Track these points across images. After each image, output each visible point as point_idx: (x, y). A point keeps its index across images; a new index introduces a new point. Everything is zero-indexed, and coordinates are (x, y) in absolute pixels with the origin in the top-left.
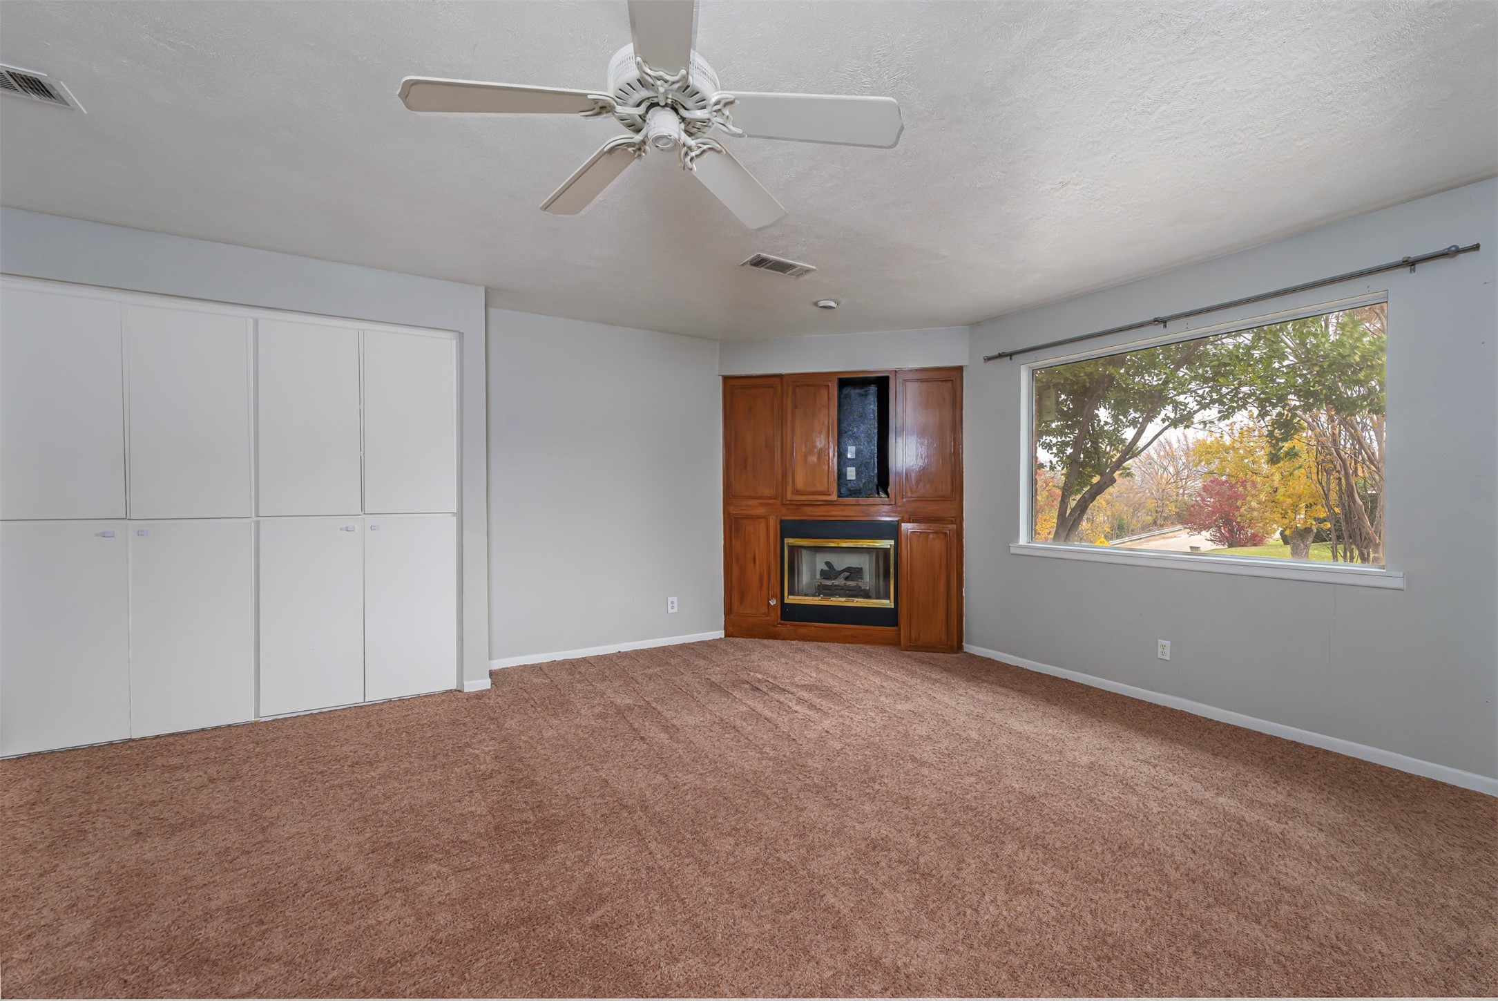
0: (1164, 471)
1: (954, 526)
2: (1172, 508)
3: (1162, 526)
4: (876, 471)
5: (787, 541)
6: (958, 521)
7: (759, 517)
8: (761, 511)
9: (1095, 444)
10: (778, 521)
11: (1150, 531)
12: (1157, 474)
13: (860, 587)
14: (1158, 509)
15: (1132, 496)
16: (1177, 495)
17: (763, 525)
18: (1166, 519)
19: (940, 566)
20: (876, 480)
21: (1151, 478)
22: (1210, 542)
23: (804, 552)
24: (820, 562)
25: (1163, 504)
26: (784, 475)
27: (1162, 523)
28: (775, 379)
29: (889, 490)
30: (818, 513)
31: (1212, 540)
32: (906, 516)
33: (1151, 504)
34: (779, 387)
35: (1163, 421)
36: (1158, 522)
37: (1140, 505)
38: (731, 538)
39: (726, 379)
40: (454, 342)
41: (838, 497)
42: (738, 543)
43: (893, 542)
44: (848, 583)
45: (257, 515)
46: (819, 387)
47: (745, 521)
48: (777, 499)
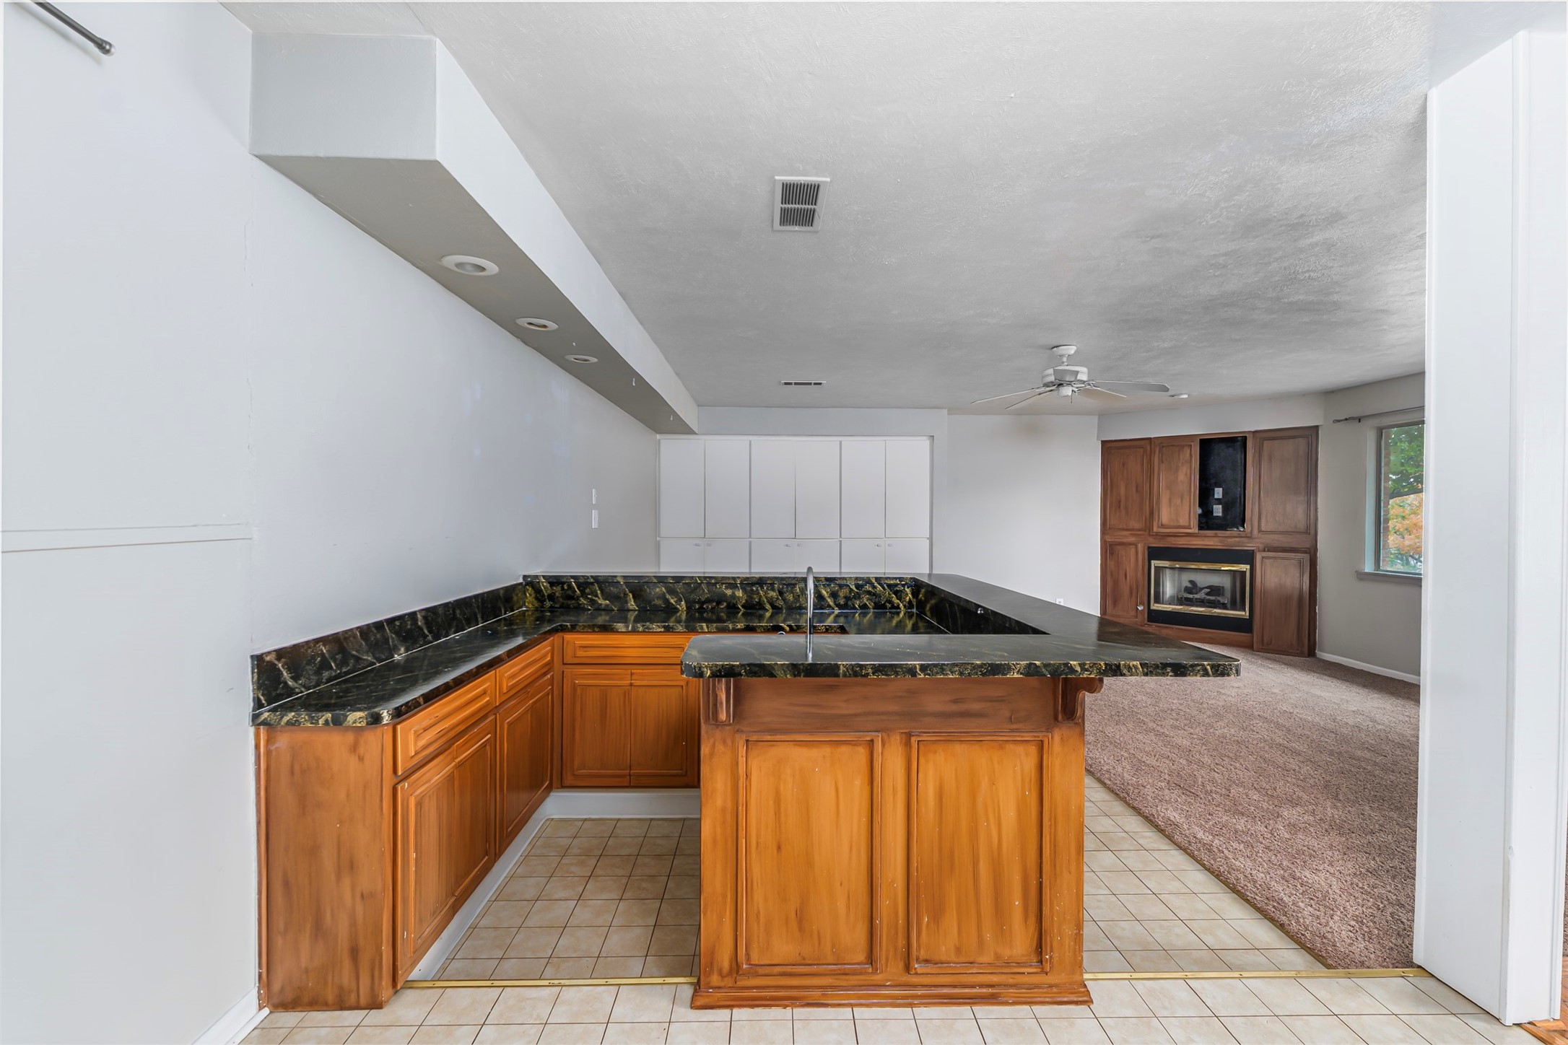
1: (1308, 555)
5: (1153, 562)
6: (1312, 551)
7: (1130, 544)
8: (1132, 539)
10: (1146, 548)
13: (1219, 601)
17: (1133, 550)
23: (1169, 572)
24: (1184, 580)
26: (1152, 513)
28: (1145, 442)
29: (1246, 526)
30: (1182, 542)
32: (1261, 547)
34: (1149, 448)
38: (1106, 559)
39: (1104, 443)
41: (1199, 530)
42: (1112, 563)
43: (1248, 567)
44: (1209, 597)
45: (841, 537)
46: (1183, 446)
47: (1118, 547)
48: (1145, 531)
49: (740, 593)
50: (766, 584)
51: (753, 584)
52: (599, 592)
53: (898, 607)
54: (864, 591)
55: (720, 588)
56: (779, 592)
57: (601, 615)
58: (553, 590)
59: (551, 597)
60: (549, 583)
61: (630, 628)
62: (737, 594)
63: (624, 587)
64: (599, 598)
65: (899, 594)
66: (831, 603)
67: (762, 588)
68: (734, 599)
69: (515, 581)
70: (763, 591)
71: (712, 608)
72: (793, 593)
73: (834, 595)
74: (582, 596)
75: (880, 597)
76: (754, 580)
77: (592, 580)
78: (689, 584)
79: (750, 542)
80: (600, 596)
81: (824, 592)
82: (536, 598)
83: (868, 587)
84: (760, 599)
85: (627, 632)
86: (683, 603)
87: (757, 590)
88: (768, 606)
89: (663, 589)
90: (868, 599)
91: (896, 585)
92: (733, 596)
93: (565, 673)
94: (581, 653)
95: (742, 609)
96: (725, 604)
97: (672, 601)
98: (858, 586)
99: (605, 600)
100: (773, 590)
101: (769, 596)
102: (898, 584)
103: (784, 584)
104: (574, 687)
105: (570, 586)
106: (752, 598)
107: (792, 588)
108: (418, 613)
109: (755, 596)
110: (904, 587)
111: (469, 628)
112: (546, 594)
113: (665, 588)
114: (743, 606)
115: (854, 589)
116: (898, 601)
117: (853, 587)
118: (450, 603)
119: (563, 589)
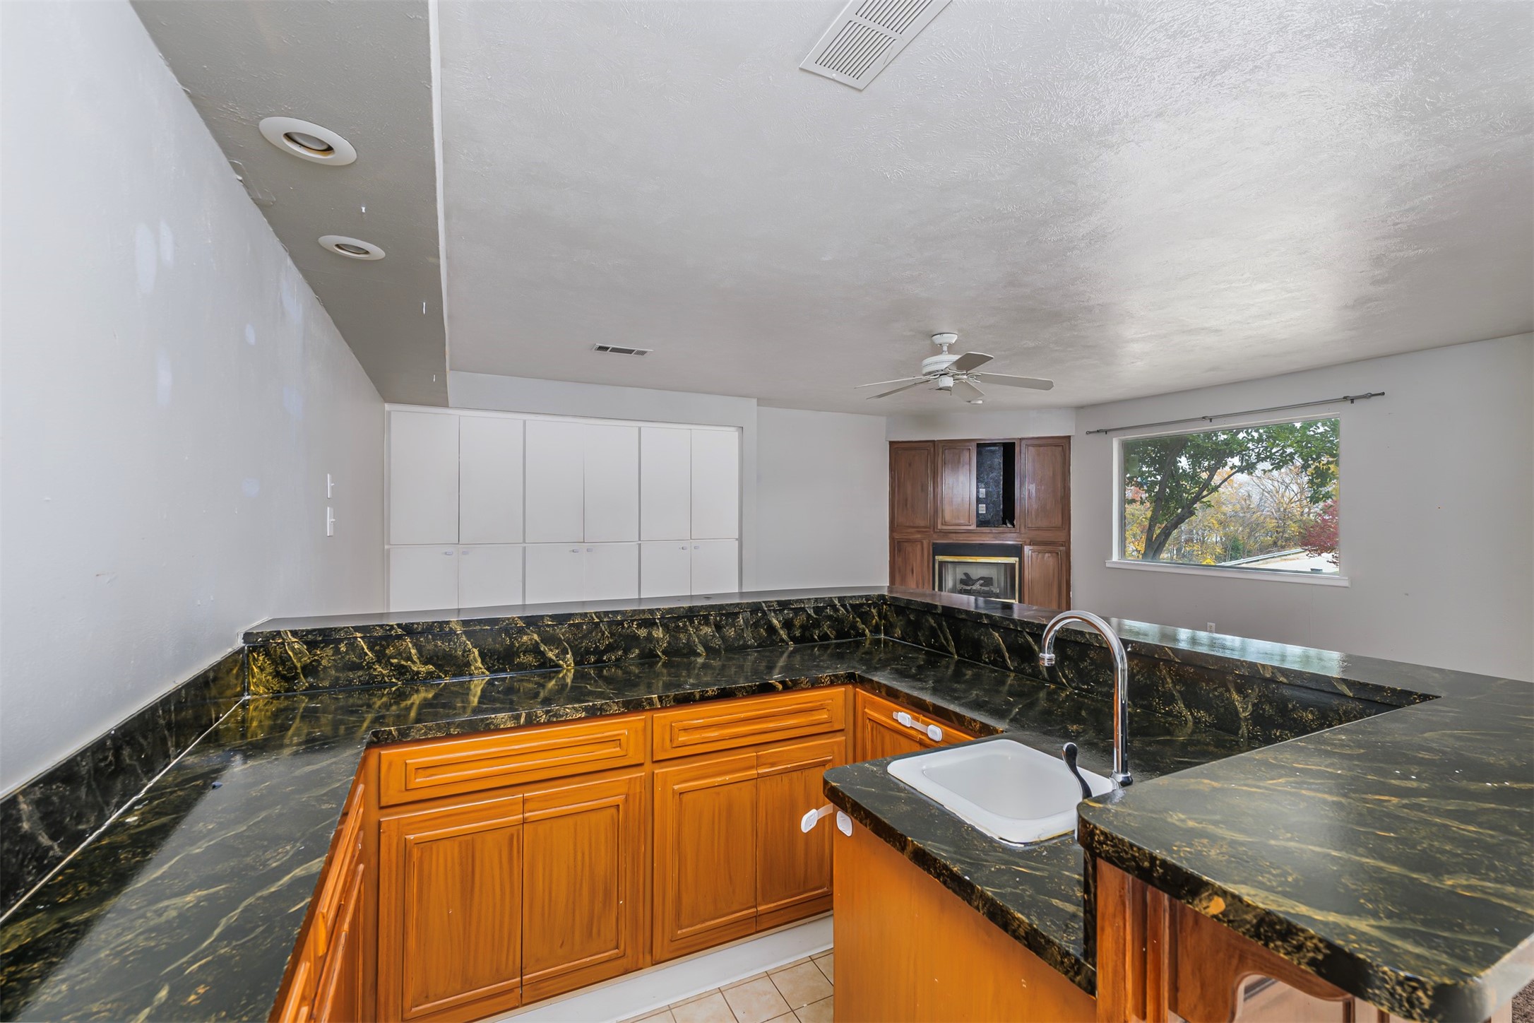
0: (1285, 489)
1: (1064, 548)
2: (1293, 528)
3: (1283, 547)
4: (1002, 507)
5: (937, 557)
6: (1067, 545)
7: (915, 541)
8: (918, 536)
9: (1178, 483)
10: (931, 544)
11: (1268, 553)
12: (1278, 492)
13: (992, 591)
14: (1279, 530)
15: (1248, 515)
16: (1302, 514)
17: (919, 546)
18: (1287, 540)
19: (1054, 577)
20: (1001, 513)
21: (1271, 496)
22: (1333, 564)
23: (949, 565)
24: (960, 572)
25: (1285, 524)
26: (936, 511)
27: (1284, 544)
28: (929, 443)
29: (1015, 523)
30: (962, 539)
31: (1334, 563)
32: (1028, 541)
33: (1271, 524)
34: (932, 449)
35: (1231, 468)
36: (1279, 544)
37: (1258, 525)
38: (894, 556)
39: (891, 443)
40: (737, 433)
41: (977, 526)
42: (900, 559)
43: (1017, 559)
44: (983, 588)
45: (640, 540)
46: (963, 449)
47: (906, 544)
48: (929, 528)
49: (658, 633)
50: (697, 616)
51: (679, 618)
52: (413, 651)
53: (863, 635)
54: (825, 616)
55: (629, 627)
56: (716, 626)
57: (417, 691)
58: (315, 655)
59: (310, 670)
60: (306, 643)
61: (522, 720)
62: (655, 634)
63: (464, 638)
64: (414, 662)
65: (865, 617)
66: (785, 637)
67: (692, 622)
68: (651, 642)
69: (230, 645)
70: (693, 627)
71: (617, 660)
72: (735, 627)
73: (788, 625)
74: (379, 662)
75: (843, 622)
76: (681, 613)
77: (400, 631)
78: (578, 626)
79: (524, 549)
80: (415, 658)
81: (775, 622)
82: (277, 674)
83: (829, 611)
84: (689, 639)
85: (518, 728)
86: (569, 656)
87: (685, 625)
88: (700, 649)
89: (536, 637)
90: (829, 627)
91: (861, 605)
92: (649, 638)
93: (383, 826)
94: (420, 780)
95: (663, 657)
96: (637, 651)
97: (550, 655)
98: (817, 610)
99: (425, 664)
100: (707, 623)
101: (702, 633)
102: (863, 604)
103: (723, 614)
104: (406, 850)
105: (352, 645)
106: (678, 639)
107: (734, 620)
108: (21, 799)
109: (682, 636)
110: (870, 608)
111: (150, 779)
112: (299, 665)
113: (539, 635)
114: (663, 652)
115: (813, 614)
116: (864, 626)
117: (811, 612)
118: (108, 736)
119: (337, 651)
